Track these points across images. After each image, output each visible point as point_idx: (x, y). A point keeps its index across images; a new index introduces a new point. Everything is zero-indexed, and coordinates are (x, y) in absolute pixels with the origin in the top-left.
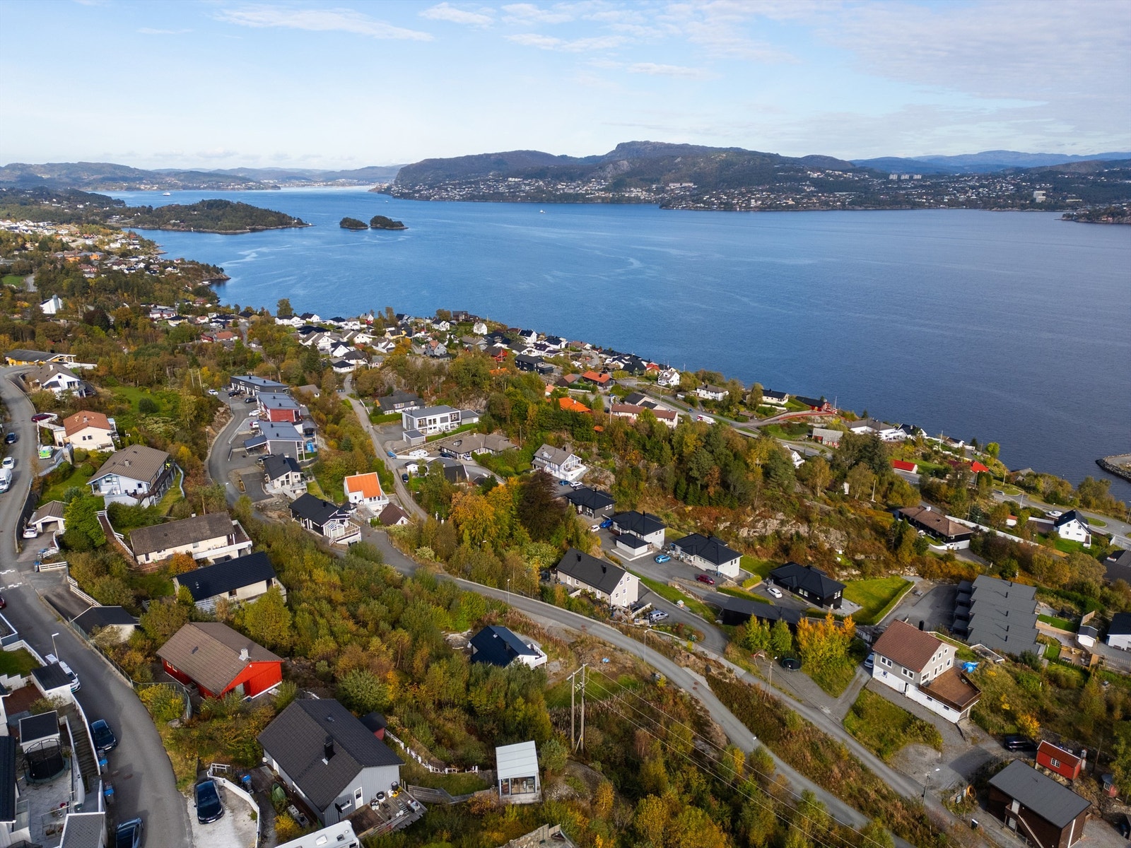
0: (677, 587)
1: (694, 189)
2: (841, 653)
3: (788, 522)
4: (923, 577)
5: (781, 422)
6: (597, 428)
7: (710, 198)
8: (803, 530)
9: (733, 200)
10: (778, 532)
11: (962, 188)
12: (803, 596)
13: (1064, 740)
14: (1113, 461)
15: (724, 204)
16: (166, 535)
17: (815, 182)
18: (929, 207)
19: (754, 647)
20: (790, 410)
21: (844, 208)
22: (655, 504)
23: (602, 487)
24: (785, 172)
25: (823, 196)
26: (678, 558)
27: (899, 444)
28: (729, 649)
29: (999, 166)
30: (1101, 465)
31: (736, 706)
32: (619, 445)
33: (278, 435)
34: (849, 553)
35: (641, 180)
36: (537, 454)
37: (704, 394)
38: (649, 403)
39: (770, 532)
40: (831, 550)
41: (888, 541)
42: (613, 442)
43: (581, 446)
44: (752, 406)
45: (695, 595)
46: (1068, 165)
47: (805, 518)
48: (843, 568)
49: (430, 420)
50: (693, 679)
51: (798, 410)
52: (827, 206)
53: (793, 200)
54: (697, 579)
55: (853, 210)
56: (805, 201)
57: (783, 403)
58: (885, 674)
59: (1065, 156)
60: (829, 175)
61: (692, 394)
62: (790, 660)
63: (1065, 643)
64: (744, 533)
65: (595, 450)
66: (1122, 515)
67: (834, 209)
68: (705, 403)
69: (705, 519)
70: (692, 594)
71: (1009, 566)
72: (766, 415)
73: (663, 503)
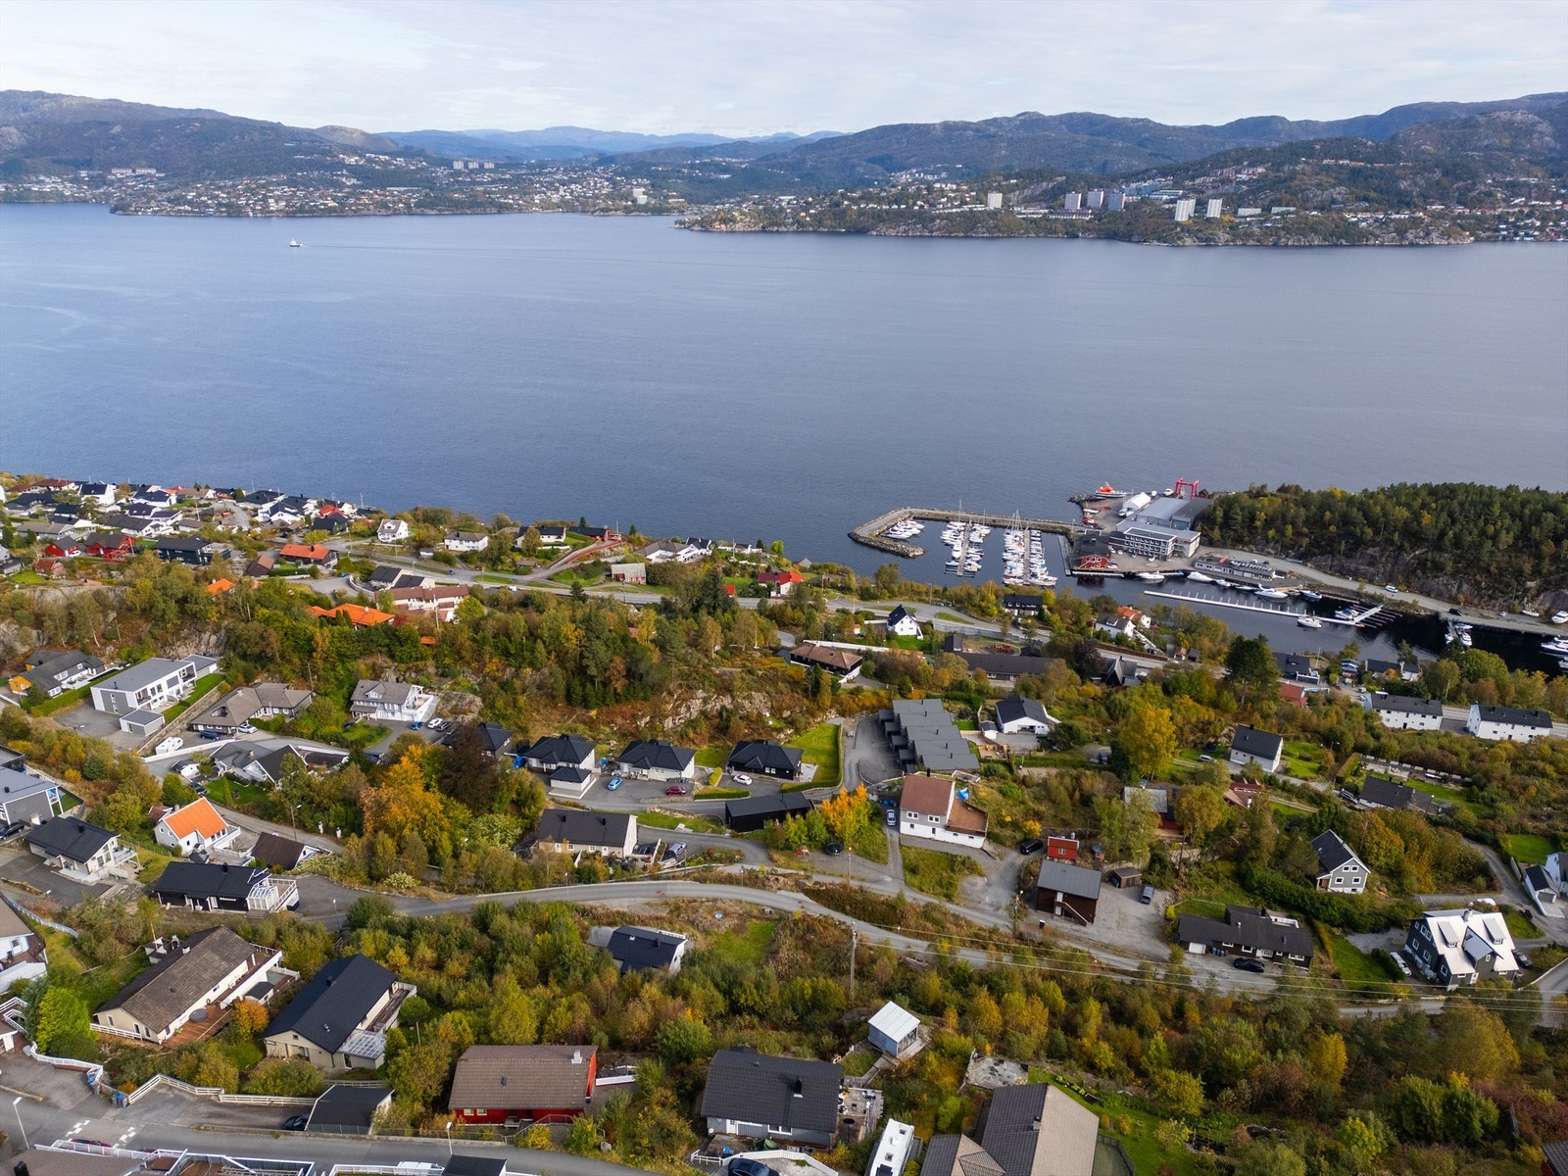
0: (657, 811)
1: (160, 179)
2: (866, 822)
3: (710, 698)
4: (843, 716)
5: (570, 565)
6: (425, 640)
7: (199, 195)
8: (727, 701)
9: (238, 198)
10: (703, 713)
11: (551, 184)
12: (770, 774)
13: (1058, 830)
14: (864, 532)
15: (225, 205)
16: (172, 991)
17: (354, 171)
18: (520, 211)
19: (794, 845)
20: (575, 547)
21: (409, 212)
22: (547, 719)
23: (469, 717)
24: (306, 155)
25: (376, 193)
26: (629, 778)
27: (698, 563)
28: (776, 857)
29: (576, 149)
30: (855, 539)
31: (848, 907)
32: (467, 655)
33: (7, 790)
34: (776, 712)
35: (55, 161)
36: (356, 695)
37: (456, 546)
38: (410, 578)
39: (695, 714)
40: (760, 715)
41: (805, 690)
42: (459, 653)
43: (409, 669)
44: (529, 551)
45: (684, 813)
46: (654, 153)
47: (725, 688)
48: (780, 730)
49: (153, 690)
50: (794, 899)
51: (584, 546)
52: (385, 209)
53: (334, 200)
54: (668, 794)
55: (423, 214)
56: (351, 200)
57: (562, 540)
58: (912, 826)
59: (640, 136)
60: (370, 161)
61: (439, 548)
62: (831, 845)
63: (978, 742)
64: (669, 723)
65: (432, 670)
66: (924, 597)
67: (396, 213)
68: (465, 558)
69: (619, 721)
70: (680, 812)
71: (904, 684)
72: (550, 559)
73: (556, 715)
